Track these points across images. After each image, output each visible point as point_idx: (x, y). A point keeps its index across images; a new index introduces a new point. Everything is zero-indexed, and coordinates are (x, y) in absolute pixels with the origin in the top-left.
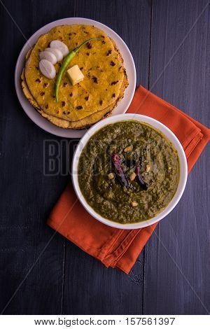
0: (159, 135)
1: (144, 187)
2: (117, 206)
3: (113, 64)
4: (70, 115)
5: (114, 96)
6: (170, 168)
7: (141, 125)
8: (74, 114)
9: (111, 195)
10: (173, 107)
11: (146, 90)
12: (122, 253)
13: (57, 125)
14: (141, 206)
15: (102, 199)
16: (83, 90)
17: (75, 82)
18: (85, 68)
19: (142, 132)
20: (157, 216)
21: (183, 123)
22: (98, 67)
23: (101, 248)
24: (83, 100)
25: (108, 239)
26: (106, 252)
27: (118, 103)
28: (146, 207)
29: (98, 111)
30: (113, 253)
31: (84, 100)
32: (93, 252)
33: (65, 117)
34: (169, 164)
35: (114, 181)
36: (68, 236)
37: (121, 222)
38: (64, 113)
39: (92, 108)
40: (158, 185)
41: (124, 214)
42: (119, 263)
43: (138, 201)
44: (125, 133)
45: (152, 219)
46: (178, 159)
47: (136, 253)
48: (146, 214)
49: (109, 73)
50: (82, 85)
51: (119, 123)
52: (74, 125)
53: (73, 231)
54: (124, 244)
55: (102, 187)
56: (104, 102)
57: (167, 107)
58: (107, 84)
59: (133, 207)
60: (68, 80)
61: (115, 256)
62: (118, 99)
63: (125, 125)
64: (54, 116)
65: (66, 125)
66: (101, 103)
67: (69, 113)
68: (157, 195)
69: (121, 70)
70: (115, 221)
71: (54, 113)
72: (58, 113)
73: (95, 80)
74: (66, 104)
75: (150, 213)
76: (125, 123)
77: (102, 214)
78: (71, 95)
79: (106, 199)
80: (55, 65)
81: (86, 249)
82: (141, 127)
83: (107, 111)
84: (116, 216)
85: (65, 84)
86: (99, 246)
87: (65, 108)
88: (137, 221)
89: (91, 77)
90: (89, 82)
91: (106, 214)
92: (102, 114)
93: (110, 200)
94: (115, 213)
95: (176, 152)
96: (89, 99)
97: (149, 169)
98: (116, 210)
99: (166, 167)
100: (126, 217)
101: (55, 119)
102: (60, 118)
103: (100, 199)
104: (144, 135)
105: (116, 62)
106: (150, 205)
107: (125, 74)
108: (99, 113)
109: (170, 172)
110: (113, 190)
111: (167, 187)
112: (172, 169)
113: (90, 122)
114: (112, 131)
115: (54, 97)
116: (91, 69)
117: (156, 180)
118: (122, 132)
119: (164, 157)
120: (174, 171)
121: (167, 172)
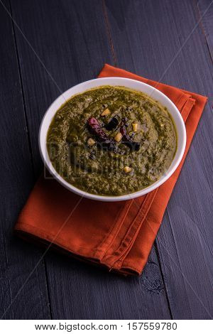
0: (140, 96)
2: (106, 177)
6: (162, 125)
7: (116, 89)
14: (137, 171)
15: (85, 172)
20: (160, 179)
23: (96, 247)
25: (104, 238)
28: (144, 171)
32: (85, 253)
34: (160, 122)
35: (95, 148)
36: (48, 237)
37: (115, 193)
40: (152, 144)
41: (117, 183)
42: (126, 263)
43: (131, 166)
44: (99, 101)
46: (170, 116)
48: (146, 179)
51: (89, 92)
53: (53, 232)
54: (127, 240)
55: (83, 157)
59: (127, 174)
63: (97, 93)
68: (154, 155)
75: (152, 178)
76: (96, 90)
79: (90, 171)
81: (75, 250)
82: (116, 92)
84: (108, 187)
86: (92, 246)
88: (136, 189)
91: (95, 188)
93: (96, 171)
94: (106, 185)
95: (166, 109)
97: (136, 128)
98: (105, 182)
100: (121, 186)
104: (122, 99)
106: (147, 167)
110: (98, 158)
111: (164, 145)
112: (165, 127)
114: (82, 100)
117: (148, 139)
118: (94, 100)
119: (152, 116)
120: (168, 128)
121: (160, 130)
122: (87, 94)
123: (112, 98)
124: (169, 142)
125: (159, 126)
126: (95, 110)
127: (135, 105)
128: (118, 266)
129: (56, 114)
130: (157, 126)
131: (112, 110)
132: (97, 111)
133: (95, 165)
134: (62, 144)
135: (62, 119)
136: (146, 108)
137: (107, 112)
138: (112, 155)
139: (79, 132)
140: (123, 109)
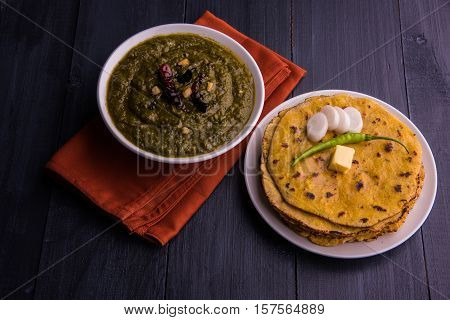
6: (241, 92)
15: (139, 122)
25: (138, 196)
30: (144, 217)
34: (240, 87)
35: (159, 98)
36: (75, 182)
44: (182, 48)
46: (253, 85)
59: (183, 135)
68: (220, 122)
79: (145, 121)
81: (100, 202)
93: (151, 123)
97: (211, 87)
99: (237, 90)
103: (135, 122)
106: (208, 134)
110: (157, 110)
112: (244, 94)
114: (163, 43)
117: (220, 103)
118: (176, 46)
119: (234, 78)
121: (237, 96)
122: (171, 37)
123: (198, 48)
124: (243, 113)
125: (238, 92)
126: (174, 57)
127: (219, 62)
128: (142, 231)
129: (131, 51)
130: (235, 91)
131: (192, 61)
132: (175, 59)
133: (153, 117)
134: (125, 84)
135: (135, 57)
136: (230, 69)
137: (185, 62)
138: (174, 110)
139: (147, 75)
140: (204, 63)
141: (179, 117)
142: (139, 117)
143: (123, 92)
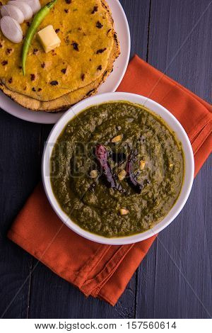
0: (159, 121)
1: (136, 189)
2: (101, 214)
3: (99, 25)
4: (41, 92)
5: (100, 68)
6: (171, 165)
7: (135, 107)
8: (47, 91)
9: (93, 199)
10: (178, 86)
11: (143, 62)
12: (107, 277)
13: (24, 105)
14: (132, 215)
15: (82, 204)
16: (60, 60)
17: (48, 49)
18: (62, 30)
19: (136, 117)
20: (154, 227)
21: (191, 107)
22: (79, 29)
23: (79, 270)
24: (59, 72)
25: (89, 259)
26: (86, 276)
27: (106, 78)
28: (139, 215)
29: (79, 89)
30: (95, 277)
31: (61, 74)
32: (68, 276)
33: (35, 95)
34: (170, 159)
35: (97, 181)
36: (35, 254)
37: (106, 235)
38: (33, 89)
39: (70, 83)
40: (155, 187)
41: (110, 224)
42: (103, 291)
43: (128, 208)
44: (114, 118)
45: (147, 232)
46: (182, 154)
47: (126, 278)
48: (139, 225)
49: (95, 38)
50: (57, 52)
51: (106, 104)
52: (47, 106)
53: (42, 247)
54: (111, 265)
55: (82, 188)
56: (86, 76)
57: (169, 85)
58: (91, 52)
59: (122, 216)
60: (39, 45)
61: (98, 281)
62: (106, 72)
63: (115, 107)
64: (20, 94)
65: (35, 105)
66: (83, 77)
67: (40, 90)
68: (154, 200)
69: (110, 34)
70: (98, 233)
71: (20, 89)
72: (25, 89)
73: (75, 46)
74: (37, 78)
75: (144, 225)
76: (114, 104)
77: (80, 224)
78: (43, 66)
79: (86, 204)
80: (21, 25)
81: (59, 271)
82: (134, 111)
83: (90, 88)
84: (100, 226)
85: (35, 51)
86: (76, 267)
87: (34, 84)
88: (127, 234)
89: (71, 43)
90: (68, 48)
91: (87, 224)
92: (84, 92)
93: (92, 206)
94: (99, 223)
95: (180, 144)
96: (67, 72)
97: (143, 166)
98: (99, 220)
99: (167, 164)
100: (113, 229)
101: (21, 96)
102: (28, 97)
103: (79, 205)
104: (139, 121)
105: (103, 22)
106: (144, 213)
107: (116, 40)
108: (80, 91)
109: (171, 170)
110: (96, 192)
111: (167, 190)
112: (174, 167)
113: (68, 103)
114: (96, 115)
115: (21, 68)
116: (70, 32)
117: (152, 181)
118: (108, 117)
120: (176, 169)
121: (167, 170)
125: (168, 165)
126: (107, 131)
127: (149, 133)
128: (96, 293)
129: (68, 124)
132: (108, 134)
135: (71, 134)
136: (160, 139)
137: (118, 139)
138: (111, 193)
140: (135, 137)
141: (117, 200)
142: (82, 200)
143: (64, 173)
